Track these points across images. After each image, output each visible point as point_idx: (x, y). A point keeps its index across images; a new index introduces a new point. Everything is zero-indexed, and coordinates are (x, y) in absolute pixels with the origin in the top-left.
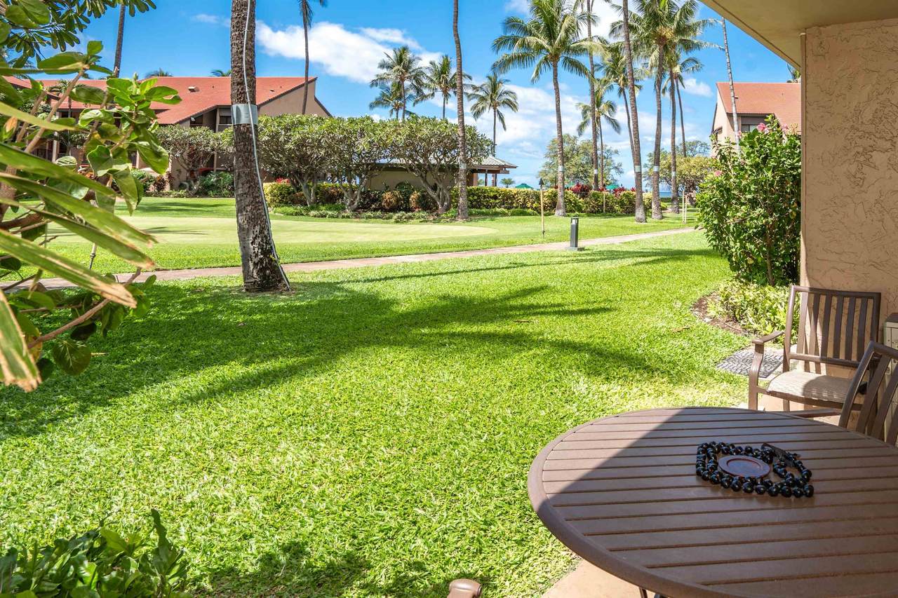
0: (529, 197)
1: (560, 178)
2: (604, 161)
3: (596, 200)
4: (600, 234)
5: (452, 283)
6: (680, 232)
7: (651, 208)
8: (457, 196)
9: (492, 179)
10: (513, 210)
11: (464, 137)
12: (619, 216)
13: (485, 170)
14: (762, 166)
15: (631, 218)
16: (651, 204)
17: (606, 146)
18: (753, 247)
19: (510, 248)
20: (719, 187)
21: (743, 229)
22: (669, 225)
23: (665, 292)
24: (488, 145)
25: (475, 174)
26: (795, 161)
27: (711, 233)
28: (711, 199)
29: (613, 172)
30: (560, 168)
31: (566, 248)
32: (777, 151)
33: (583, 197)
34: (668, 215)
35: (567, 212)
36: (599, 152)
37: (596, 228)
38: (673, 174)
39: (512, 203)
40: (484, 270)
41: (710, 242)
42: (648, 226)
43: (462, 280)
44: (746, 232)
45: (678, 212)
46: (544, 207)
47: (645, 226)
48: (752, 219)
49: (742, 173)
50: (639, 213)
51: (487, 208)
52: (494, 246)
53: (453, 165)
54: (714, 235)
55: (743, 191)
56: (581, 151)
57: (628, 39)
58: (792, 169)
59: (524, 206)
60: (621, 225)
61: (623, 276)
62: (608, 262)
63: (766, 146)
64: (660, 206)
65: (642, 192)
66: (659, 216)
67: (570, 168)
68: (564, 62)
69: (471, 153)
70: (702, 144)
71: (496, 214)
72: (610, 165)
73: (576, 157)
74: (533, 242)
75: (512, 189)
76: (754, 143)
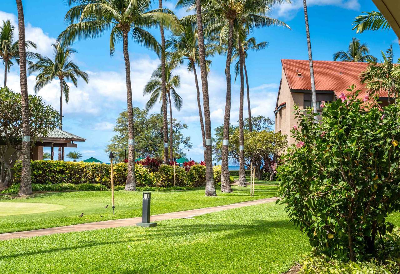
0: (98, 171)
1: (130, 152)
2: (174, 135)
3: (166, 174)
4: (171, 209)
5: (10, 269)
6: (249, 204)
7: (220, 181)
8: (20, 170)
9: (59, 152)
10: (81, 184)
11: (27, 107)
12: (188, 189)
13: (51, 143)
14: (345, 137)
15: (200, 191)
16: (220, 177)
17: (175, 120)
18: (333, 221)
19: (77, 226)
20: (300, 159)
21: (326, 203)
22: (238, 197)
23: (244, 270)
24: (54, 117)
25: (40, 148)
26: (377, 132)
27: (292, 208)
28: (293, 172)
29: (181, 146)
30: (131, 141)
31: (138, 224)
32: (360, 122)
33: (153, 171)
34: (236, 187)
35: (137, 186)
36: (169, 126)
37: (167, 202)
38: (241, 148)
39: (80, 178)
40: (47, 251)
41: (291, 216)
42: (217, 199)
43: (22, 266)
44: (329, 206)
45: (246, 185)
46: (114, 181)
47: (215, 200)
48: (335, 193)
49: (323, 145)
50: (209, 186)
51: (53, 183)
52: (59, 224)
53: (15, 138)
54: (295, 209)
55: (325, 164)
56: (150, 125)
57: (199, 11)
58: (374, 140)
59: (93, 180)
60: (191, 199)
61: (199, 253)
62: (182, 239)
63: (348, 117)
64: (229, 179)
65: (211, 166)
66: (228, 189)
67: (139, 142)
68: (135, 32)
69: (36, 125)
70: (266, 120)
71: (63, 189)
72: (178, 139)
73: (146, 131)
74: (102, 218)
75: (80, 162)
76: (337, 113)
